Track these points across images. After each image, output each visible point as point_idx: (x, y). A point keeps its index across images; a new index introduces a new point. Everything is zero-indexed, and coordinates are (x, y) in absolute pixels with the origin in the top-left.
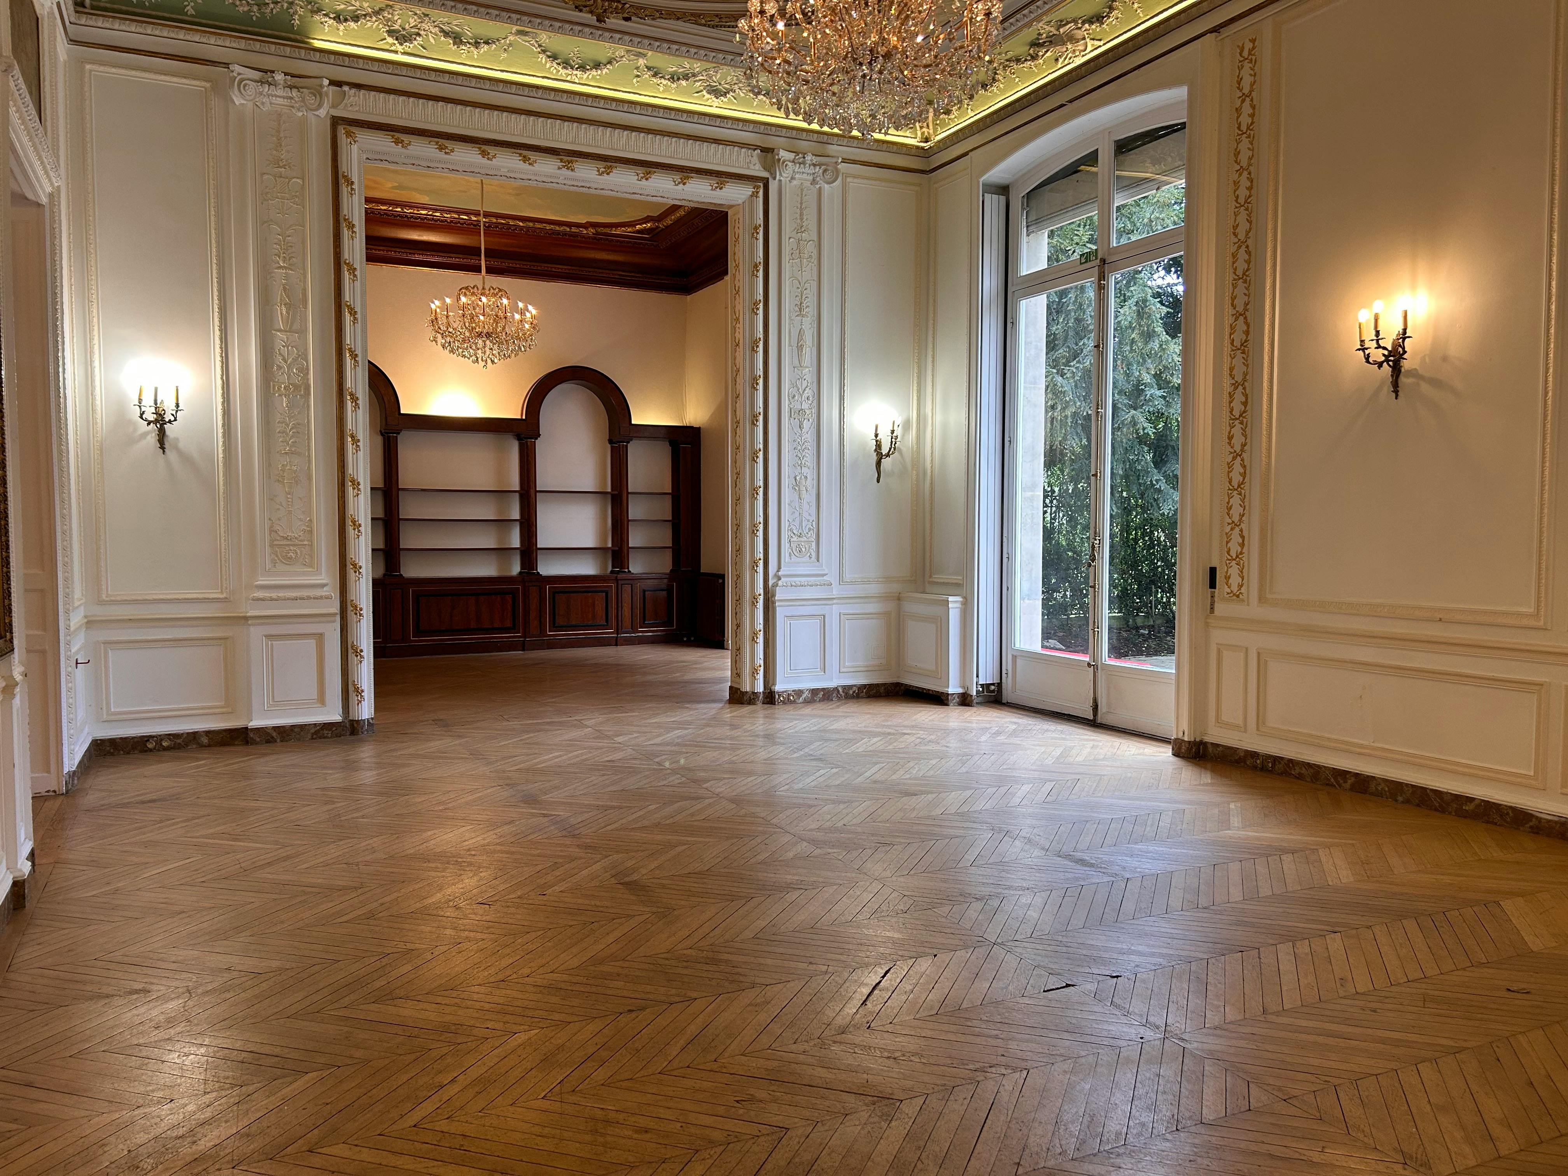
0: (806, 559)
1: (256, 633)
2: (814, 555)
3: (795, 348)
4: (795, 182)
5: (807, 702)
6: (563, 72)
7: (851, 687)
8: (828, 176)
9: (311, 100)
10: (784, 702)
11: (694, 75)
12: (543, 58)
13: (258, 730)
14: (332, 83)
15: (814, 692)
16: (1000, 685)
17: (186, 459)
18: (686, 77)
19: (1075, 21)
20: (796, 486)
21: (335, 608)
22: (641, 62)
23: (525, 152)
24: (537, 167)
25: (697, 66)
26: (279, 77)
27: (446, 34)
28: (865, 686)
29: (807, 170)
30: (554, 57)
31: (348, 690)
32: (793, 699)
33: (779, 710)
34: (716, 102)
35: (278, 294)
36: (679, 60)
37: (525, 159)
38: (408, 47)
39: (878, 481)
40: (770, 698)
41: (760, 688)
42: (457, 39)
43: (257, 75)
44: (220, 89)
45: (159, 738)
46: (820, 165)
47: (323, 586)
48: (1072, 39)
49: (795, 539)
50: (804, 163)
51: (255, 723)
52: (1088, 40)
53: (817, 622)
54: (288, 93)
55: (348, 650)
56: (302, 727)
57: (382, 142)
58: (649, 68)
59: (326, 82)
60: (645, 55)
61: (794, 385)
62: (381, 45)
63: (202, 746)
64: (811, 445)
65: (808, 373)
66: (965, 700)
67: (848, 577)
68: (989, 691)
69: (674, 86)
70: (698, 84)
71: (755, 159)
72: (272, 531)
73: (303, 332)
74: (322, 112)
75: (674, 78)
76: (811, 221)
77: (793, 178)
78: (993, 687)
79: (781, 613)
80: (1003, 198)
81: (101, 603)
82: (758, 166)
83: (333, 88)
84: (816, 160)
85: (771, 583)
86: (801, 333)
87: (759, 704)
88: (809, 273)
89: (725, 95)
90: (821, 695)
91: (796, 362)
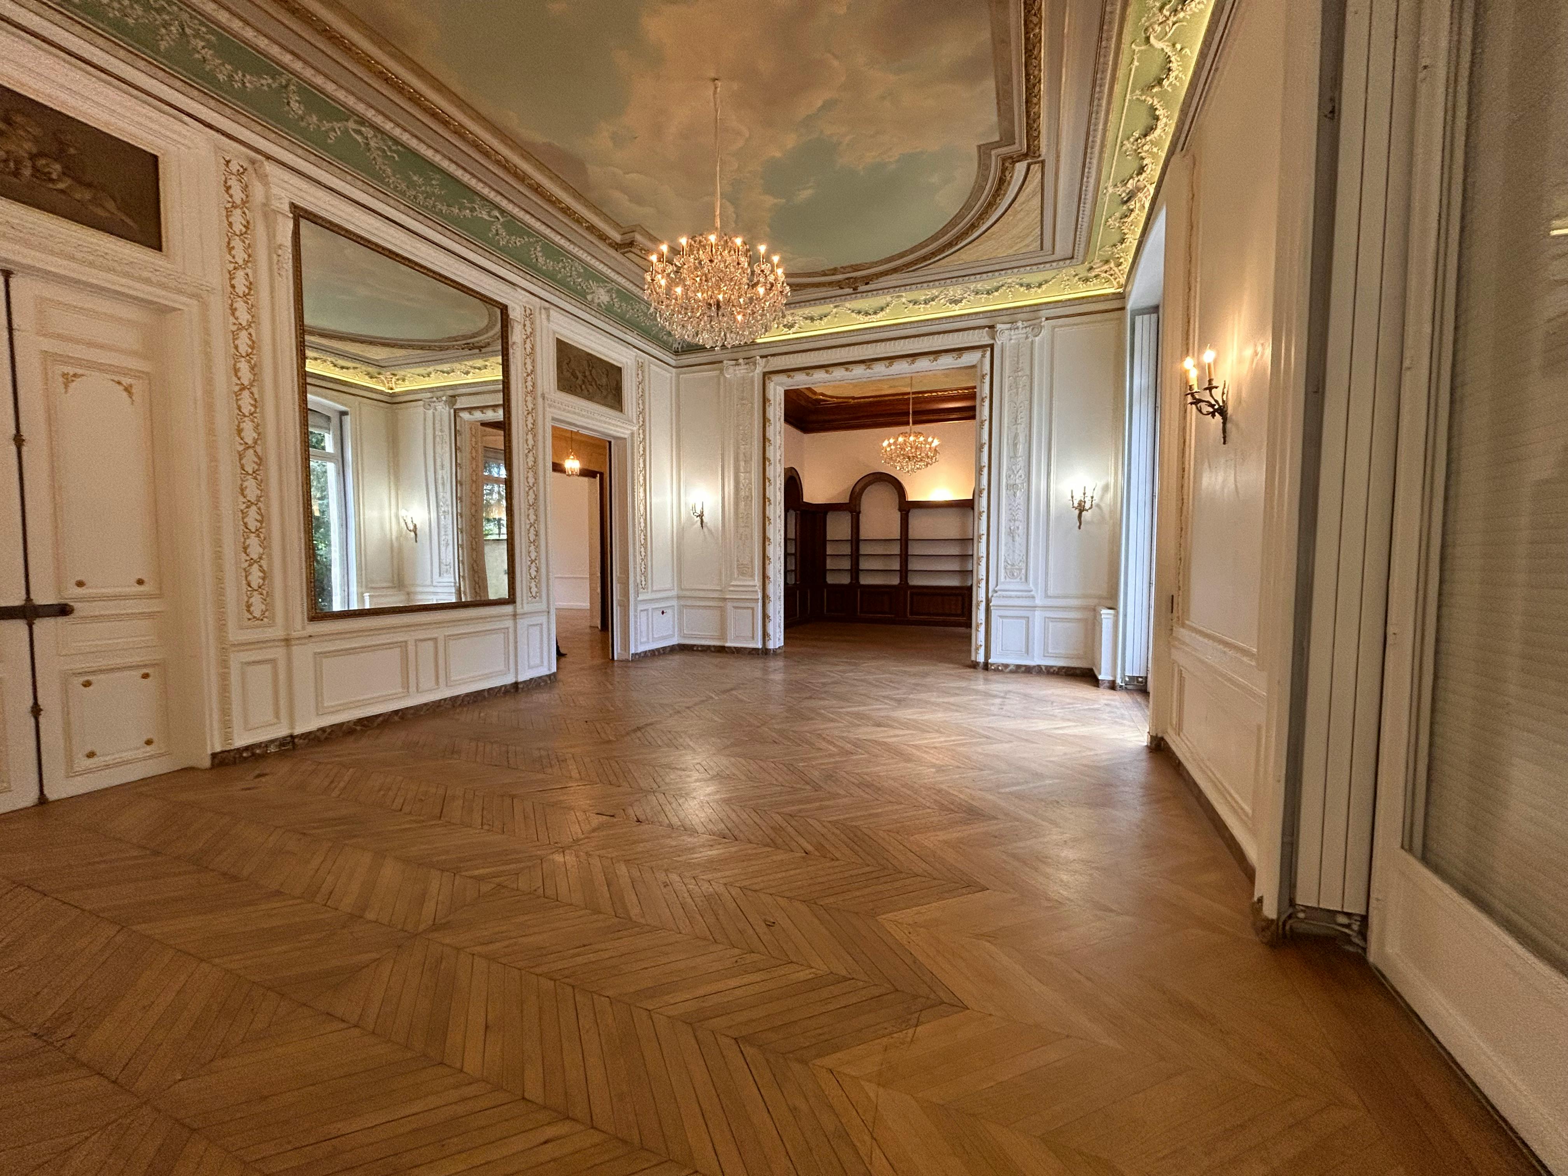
0: (1018, 580)
1: (729, 605)
2: (1023, 577)
3: (1011, 447)
4: (1013, 341)
5: (1011, 672)
6: (867, 319)
7: (1052, 667)
8: (1036, 330)
9: (753, 367)
10: (995, 670)
11: (937, 297)
12: (854, 315)
13: (729, 648)
14: (762, 357)
15: (1018, 667)
16: (1146, 678)
17: (710, 531)
18: (933, 300)
19: (1131, 177)
20: (1011, 533)
21: (760, 596)
22: (904, 300)
23: (846, 366)
24: (854, 372)
25: (935, 292)
26: (741, 361)
27: (806, 318)
28: (1064, 667)
29: (1020, 331)
30: (859, 312)
31: (765, 635)
32: (1002, 670)
33: (991, 676)
34: (957, 307)
35: (741, 456)
36: (923, 292)
37: (847, 369)
38: (793, 330)
39: (1079, 528)
40: (986, 666)
41: (981, 659)
42: (812, 319)
43: (734, 362)
44: (721, 370)
45: (697, 646)
46: (1029, 326)
47: (755, 586)
48: (1139, 189)
49: (1009, 567)
50: (1017, 328)
51: (727, 645)
52: (1148, 186)
53: (1024, 621)
54: (745, 367)
55: (765, 616)
56: (745, 648)
57: (782, 378)
58: (910, 302)
59: (758, 358)
60: (902, 296)
61: (1009, 469)
62: (783, 332)
63: (712, 652)
64: (1023, 507)
65: (1021, 462)
66: (1113, 686)
67: (1051, 592)
68: (1138, 682)
69: (928, 306)
70: (942, 301)
71: (985, 334)
72: (738, 561)
73: (750, 472)
74: (757, 371)
75: (926, 302)
76: (1025, 363)
77: (1011, 339)
78: (1140, 679)
79: (994, 614)
80: (1154, 317)
81: (682, 589)
82: (987, 338)
83: (764, 360)
84: (1026, 324)
85: (990, 595)
86: (1016, 436)
87: (980, 670)
88: (1023, 396)
89: (961, 301)
90: (1023, 669)
91: (1012, 454)
